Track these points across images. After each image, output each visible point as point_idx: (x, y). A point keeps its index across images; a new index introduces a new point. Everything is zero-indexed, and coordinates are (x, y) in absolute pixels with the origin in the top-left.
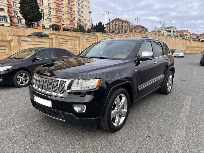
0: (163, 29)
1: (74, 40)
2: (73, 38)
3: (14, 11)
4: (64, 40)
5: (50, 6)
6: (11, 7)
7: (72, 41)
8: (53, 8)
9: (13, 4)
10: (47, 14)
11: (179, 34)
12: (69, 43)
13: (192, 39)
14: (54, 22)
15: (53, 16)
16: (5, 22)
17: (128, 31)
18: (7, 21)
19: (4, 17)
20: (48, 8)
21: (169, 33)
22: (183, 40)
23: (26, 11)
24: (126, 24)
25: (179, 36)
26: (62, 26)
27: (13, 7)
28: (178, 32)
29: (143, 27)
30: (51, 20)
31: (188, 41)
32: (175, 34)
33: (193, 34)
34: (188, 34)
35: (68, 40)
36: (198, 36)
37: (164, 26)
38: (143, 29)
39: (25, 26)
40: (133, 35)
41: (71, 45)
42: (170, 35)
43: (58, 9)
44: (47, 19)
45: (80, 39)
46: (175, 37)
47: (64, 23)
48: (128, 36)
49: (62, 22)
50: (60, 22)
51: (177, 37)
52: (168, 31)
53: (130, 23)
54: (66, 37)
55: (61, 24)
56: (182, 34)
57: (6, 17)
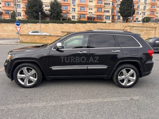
1: (150, 30)
2: (149, 29)
3: (117, 11)
4: (139, 31)
5: (146, 2)
6: (115, 9)
7: (147, 31)
8: (148, 4)
9: (117, 6)
10: (142, 9)
12: (144, 33)
14: (147, 15)
15: (148, 10)
16: (108, 20)
18: (110, 19)
19: (108, 16)
20: (144, 4)
23: (123, 10)
26: (155, 18)
27: (116, 9)
30: (145, 14)
35: (143, 30)
39: (122, 21)
41: (145, 35)
43: (153, 3)
44: (141, 13)
45: (157, 29)
47: (157, 15)
49: (155, 14)
50: (154, 14)
54: (141, 28)
55: (154, 16)
57: (110, 16)
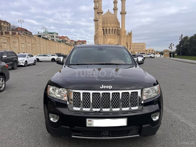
0: (47, 34)
11: (61, 39)
13: (72, 45)
17: (11, 33)
21: (53, 38)
22: (66, 45)
24: (5, 24)
25: (61, 41)
28: (60, 38)
29: (26, 30)
31: (70, 46)
32: (58, 39)
33: (72, 41)
34: (68, 40)
36: (76, 42)
37: (47, 31)
38: (26, 32)
40: (21, 37)
42: (53, 40)
46: (58, 42)
48: (16, 38)
51: (60, 42)
52: (51, 36)
53: (10, 24)
56: (63, 39)
